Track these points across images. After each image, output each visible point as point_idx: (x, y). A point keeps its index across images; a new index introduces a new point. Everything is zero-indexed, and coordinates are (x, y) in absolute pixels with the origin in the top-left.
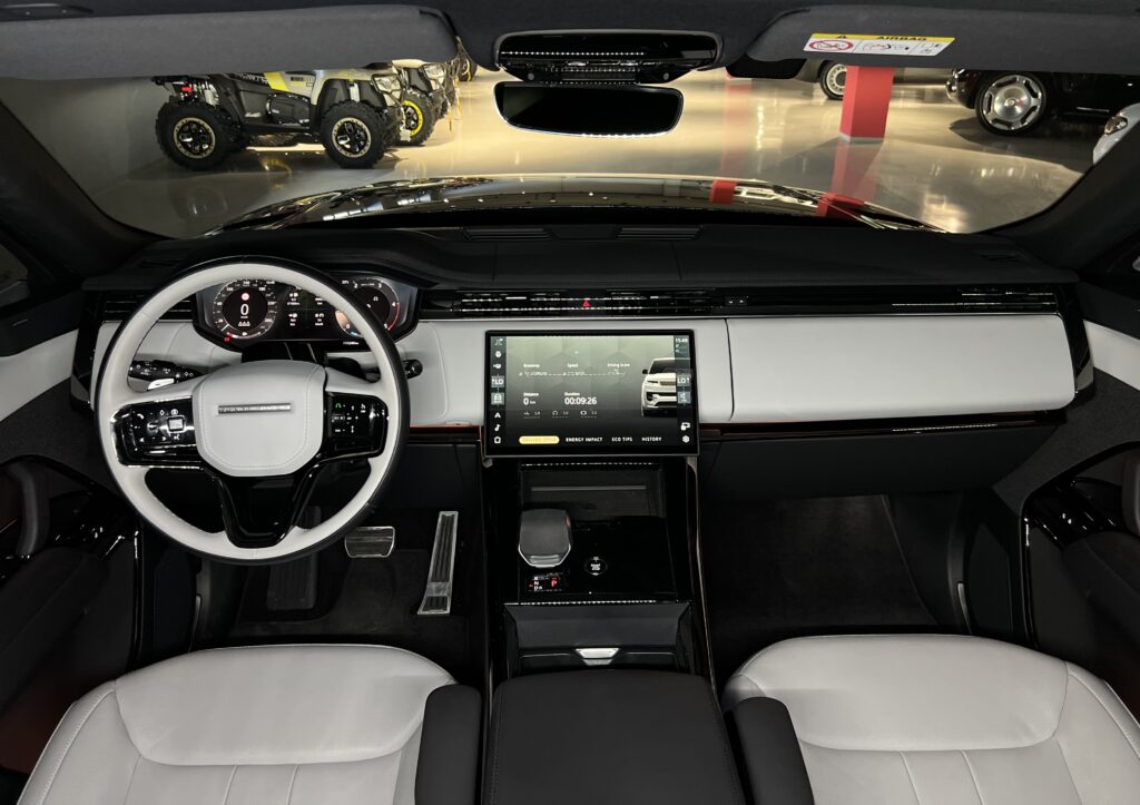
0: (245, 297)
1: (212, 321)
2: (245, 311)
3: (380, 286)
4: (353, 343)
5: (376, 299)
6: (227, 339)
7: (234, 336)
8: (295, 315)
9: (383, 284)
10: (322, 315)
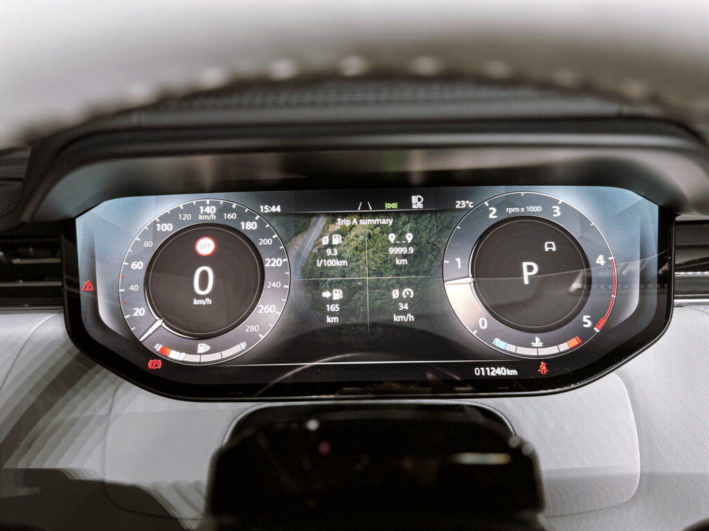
0: (205, 246)
1: (118, 314)
2: (203, 285)
3: (557, 212)
4: (501, 371)
5: (550, 246)
6: (153, 365)
7: (175, 355)
8: (338, 295)
9: (564, 207)
10: (408, 292)
